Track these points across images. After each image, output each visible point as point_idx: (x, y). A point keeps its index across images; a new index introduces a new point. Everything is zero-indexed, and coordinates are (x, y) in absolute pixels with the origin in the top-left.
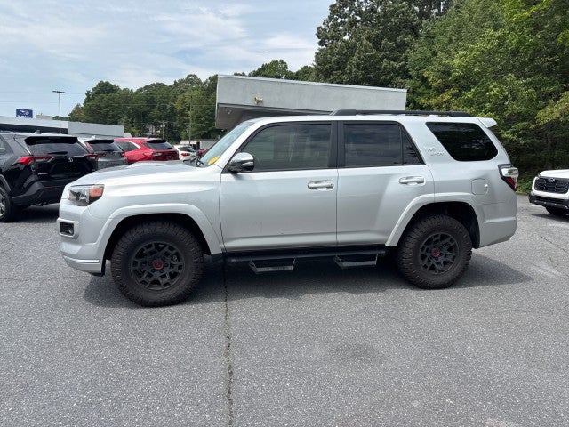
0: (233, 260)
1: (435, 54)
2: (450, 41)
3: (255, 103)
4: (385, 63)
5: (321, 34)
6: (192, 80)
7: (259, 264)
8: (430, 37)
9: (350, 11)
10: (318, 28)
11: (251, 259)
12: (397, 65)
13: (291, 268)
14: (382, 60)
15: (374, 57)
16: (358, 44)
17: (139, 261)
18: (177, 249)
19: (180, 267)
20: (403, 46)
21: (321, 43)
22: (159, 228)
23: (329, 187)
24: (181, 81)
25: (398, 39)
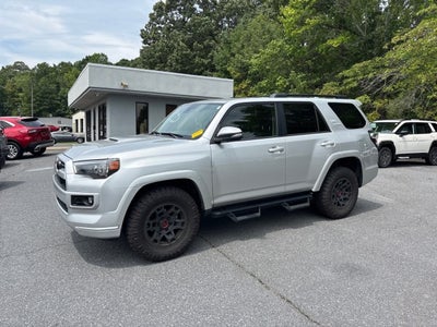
0: (219, 213)
1: (233, 55)
2: (243, 46)
3: (122, 88)
4: (197, 60)
5: (144, 35)
6: (20, 66)
7: (238, 214)
8: (228, 43)
9: (166, 19)
10: (142, 30)
11: (230, 211)
12: (206, 62)
13: (259, 214)
14: (194, 57)
15: (189, 54)
16: (176, 45)
17: (151, 222)
18: (181, 209)
19: (183, 223)
20: (208, 48)
21: (145, 42)
22: (167, 193)
23: (281, 151)
24: (9, 68)
25: (205, 43)
